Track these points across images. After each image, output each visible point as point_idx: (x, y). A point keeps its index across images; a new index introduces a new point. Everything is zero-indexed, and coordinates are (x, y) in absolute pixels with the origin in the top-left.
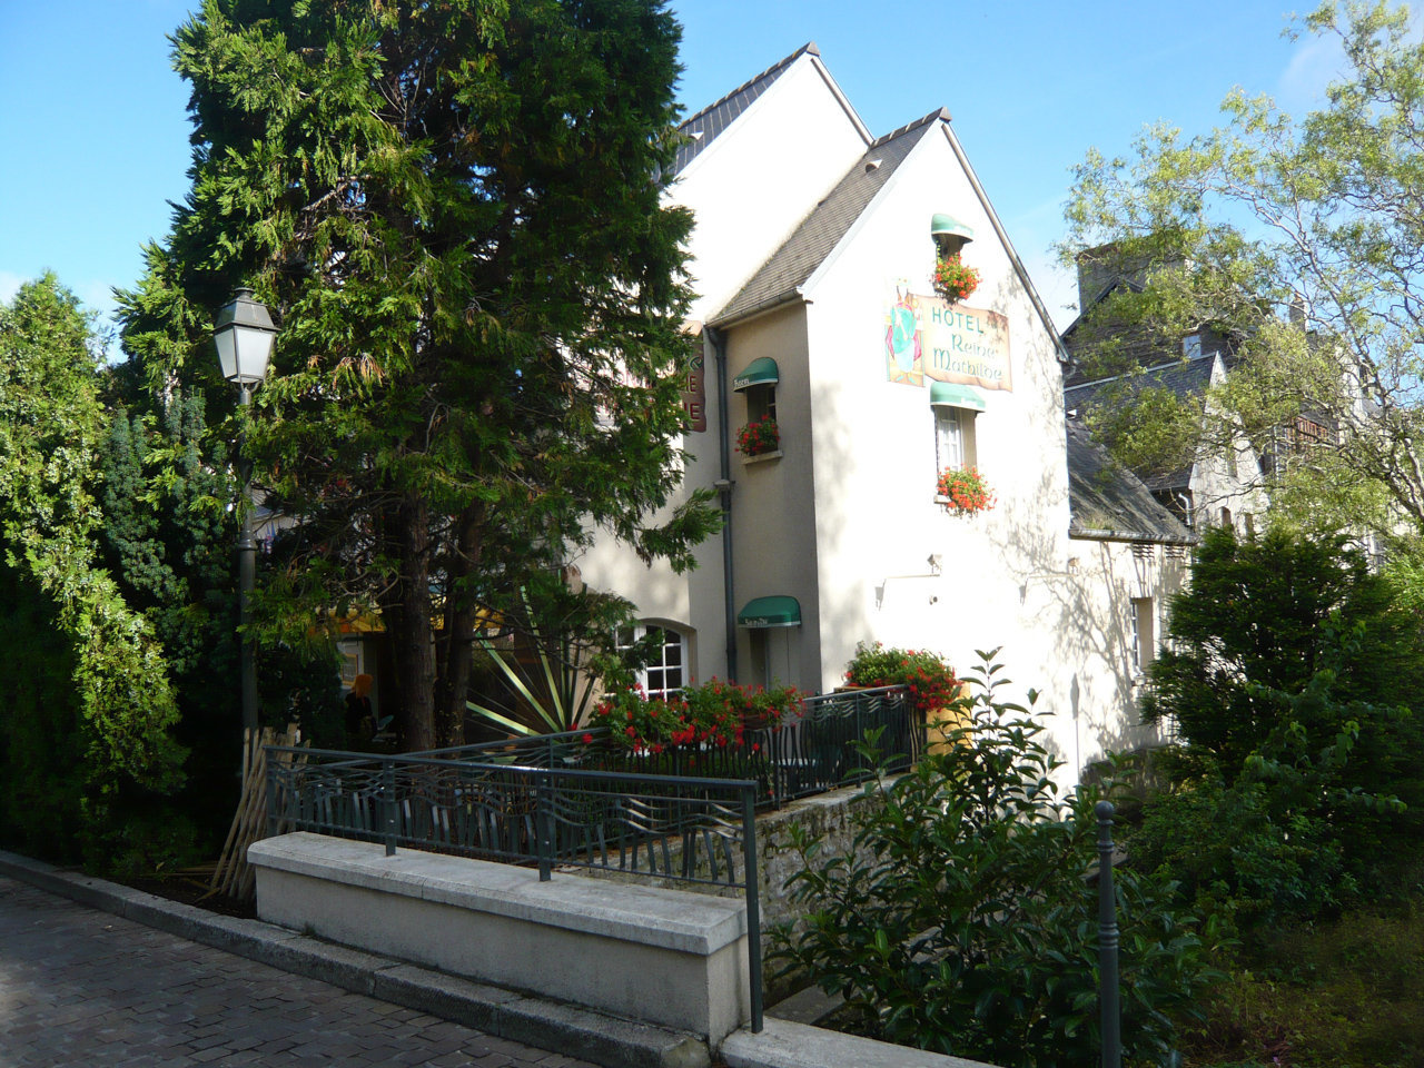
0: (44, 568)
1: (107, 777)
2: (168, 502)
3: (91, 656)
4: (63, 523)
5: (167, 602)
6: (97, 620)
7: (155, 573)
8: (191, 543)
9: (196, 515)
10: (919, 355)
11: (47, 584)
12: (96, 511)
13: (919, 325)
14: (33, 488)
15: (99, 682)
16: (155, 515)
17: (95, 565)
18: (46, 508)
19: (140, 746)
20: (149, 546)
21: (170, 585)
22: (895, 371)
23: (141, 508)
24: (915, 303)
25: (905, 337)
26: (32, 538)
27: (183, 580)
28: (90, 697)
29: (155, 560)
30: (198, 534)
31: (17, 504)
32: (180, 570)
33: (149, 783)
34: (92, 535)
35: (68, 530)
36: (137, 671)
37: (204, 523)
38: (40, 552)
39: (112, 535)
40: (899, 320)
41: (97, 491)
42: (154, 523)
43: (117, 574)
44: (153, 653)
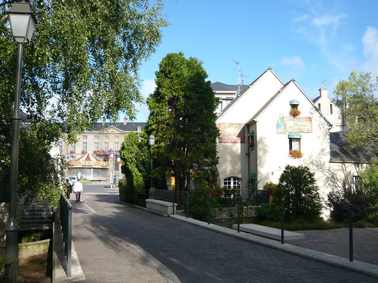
0: (130, 167)
1: (137, 193)
2: (143, 160)
3: (135, 178)
4: (132, 162)
5: (143, 172)
6: (135, 174)
7: (142, 168)
8: (146, 165)
9: (146, 161)
10: (285, 128)
11: (130, 169)
12: (136, 161)
13: (285, 122)
14: (129, 158)
15: (136, 181)
16: (142, 161)
17: (136, 167)
18: (130, 161)
19: (140, 189)
20: (141, 165)
21: (144, 170)
22: (278, 132)
23: (140, 160)
24: (284, 118)
25: (281, 125)
26: (129, 164)
27: (145, 169)
28: (135, 183)
29: (142, 167)
30: (146, 164)
31: (128, 160)
32: (145, 168)
33: (141, 193)
34: (135, 163)
35: (133, 163)
36: (140, 180)
37: (147, 162)
38: (130, 165)
39: (137, 164)
40: (280, 122)
41: (136, 158)
42: (142, 162)
43: (138, 168)
44: (142, 178)
